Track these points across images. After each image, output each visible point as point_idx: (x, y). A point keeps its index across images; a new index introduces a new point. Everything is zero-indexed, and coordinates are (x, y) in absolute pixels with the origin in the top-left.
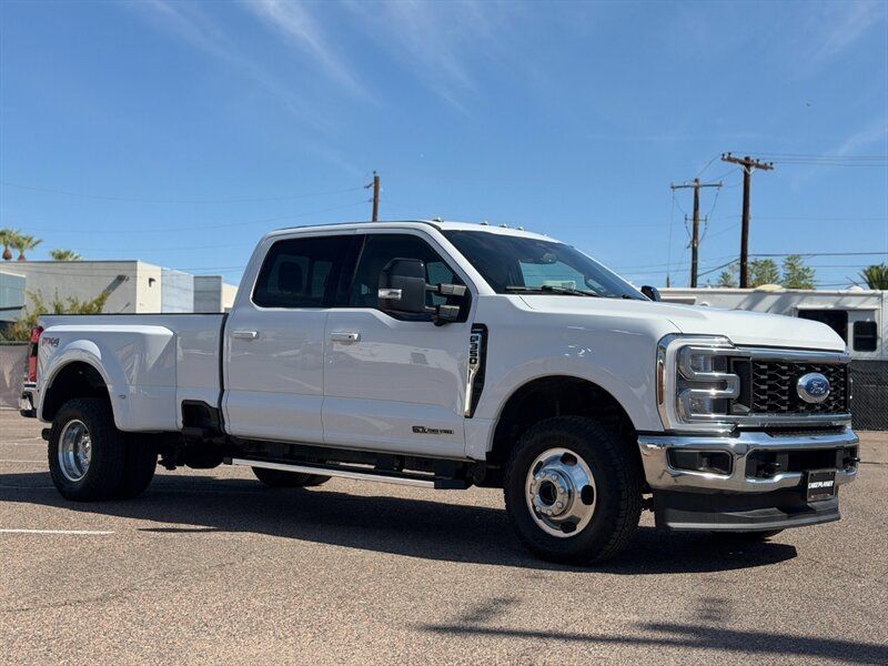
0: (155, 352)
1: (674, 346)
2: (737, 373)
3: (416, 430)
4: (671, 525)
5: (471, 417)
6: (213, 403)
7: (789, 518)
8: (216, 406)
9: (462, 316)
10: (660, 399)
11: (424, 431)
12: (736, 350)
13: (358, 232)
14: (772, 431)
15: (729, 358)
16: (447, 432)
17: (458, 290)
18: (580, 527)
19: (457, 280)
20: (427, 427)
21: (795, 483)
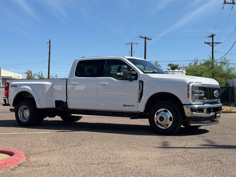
0: (47, 89)
1: (191, 85)
2: (204, 90)
3: (124, 106)
4: (191, 125)
5: (140, 102)
6: (65, 101)
7: (212, 122)
8: (66, 101)
9: (136, 79)
10: (188, 97)
11: (126, 106)
12: (204, 85)
13: (104, 59)
14: (210, 103)
15: (202, 87)
16: (132, 106)
17: (134, 73)
18: (169, 126)
19: (133, 70)
20: (127, 105)
21: (214, 115)
